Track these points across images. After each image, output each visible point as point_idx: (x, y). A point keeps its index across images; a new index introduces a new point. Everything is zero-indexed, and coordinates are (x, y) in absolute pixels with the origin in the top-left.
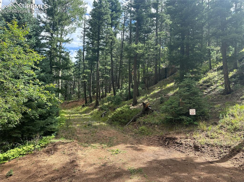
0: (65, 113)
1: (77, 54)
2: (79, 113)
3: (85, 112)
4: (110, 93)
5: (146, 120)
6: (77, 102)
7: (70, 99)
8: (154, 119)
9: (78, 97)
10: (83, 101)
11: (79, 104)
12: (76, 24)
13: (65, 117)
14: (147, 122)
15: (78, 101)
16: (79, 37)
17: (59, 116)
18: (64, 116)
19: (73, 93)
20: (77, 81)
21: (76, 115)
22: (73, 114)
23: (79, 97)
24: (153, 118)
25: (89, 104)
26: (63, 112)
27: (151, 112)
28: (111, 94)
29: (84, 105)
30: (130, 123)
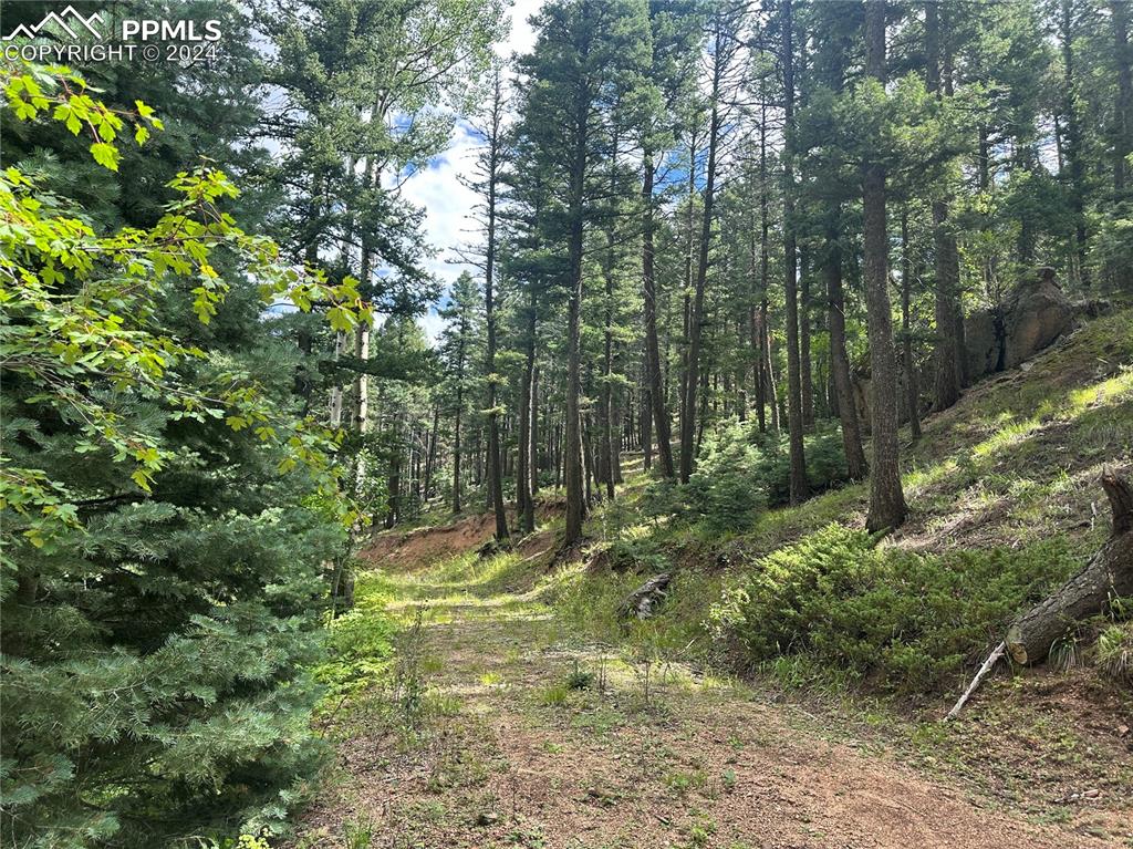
0: (391, 590)
1: (452, 296)
2: (471, 589)
3: (504, 583)
4: (622, 482)
6: (446, 535)
7: (414, 522)
9: (451, 510)
10: (477, 531)
11: (457, 544)
12: (454, 96)
13: (388, 613)
15: (452, 530)
16: (465, 182)
17: (351, 606)
18: (383, 605)
19: (425, 492)
20: (447, 434)
21: (456, 600)
22: (436, 597)
23: (457, 510)
25: (517, 540)
26: (377, 585)
28: (627, 490)
29: (488, 545)
30: (986, 675)
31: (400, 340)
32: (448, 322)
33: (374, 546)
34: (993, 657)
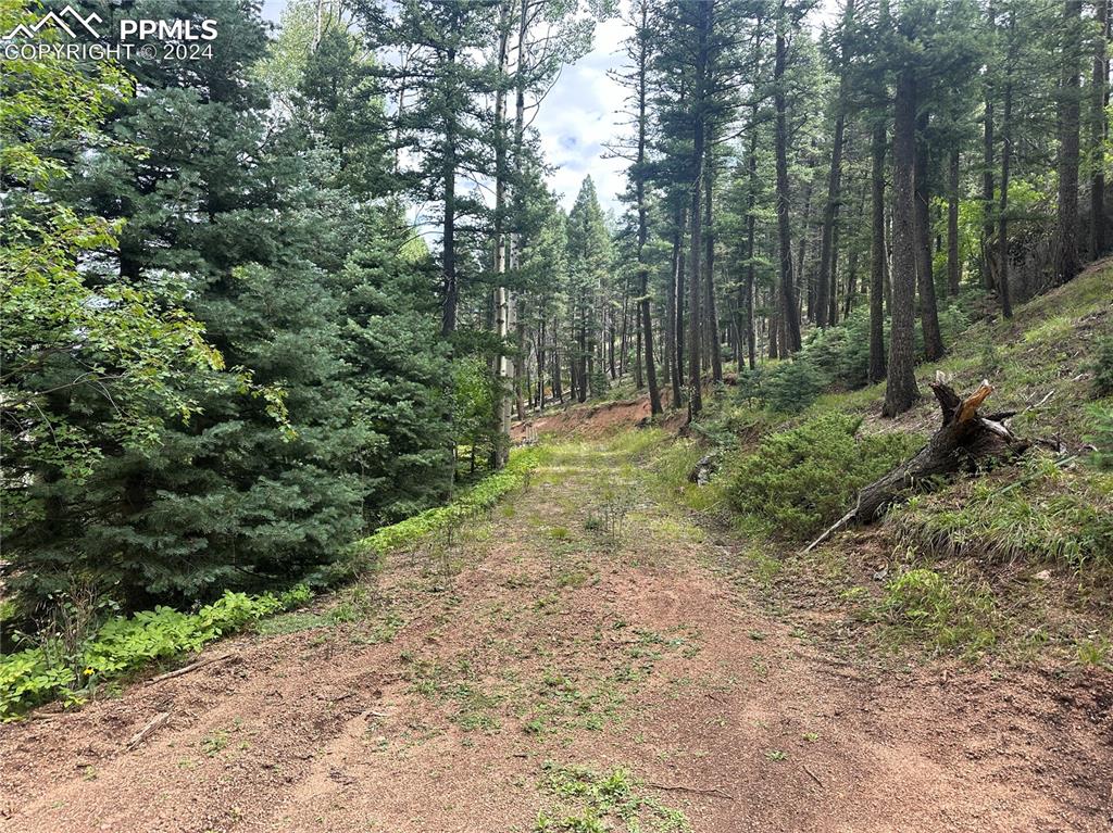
5: (958, 517)
6: (628, 408)
7: (602, 396)
8: (1026, 513)
9: (636, 386)
11: (638, 416)
14: (959, 538)
15: (634, 404)
24: (1015, 506)
25: (667, 415)
27: (1005, 459)
29: (644, 420)
30: (834, 530)
31: (585, 227)
32: (628, 205)
33: (567, 418)
34: (848, 516)
